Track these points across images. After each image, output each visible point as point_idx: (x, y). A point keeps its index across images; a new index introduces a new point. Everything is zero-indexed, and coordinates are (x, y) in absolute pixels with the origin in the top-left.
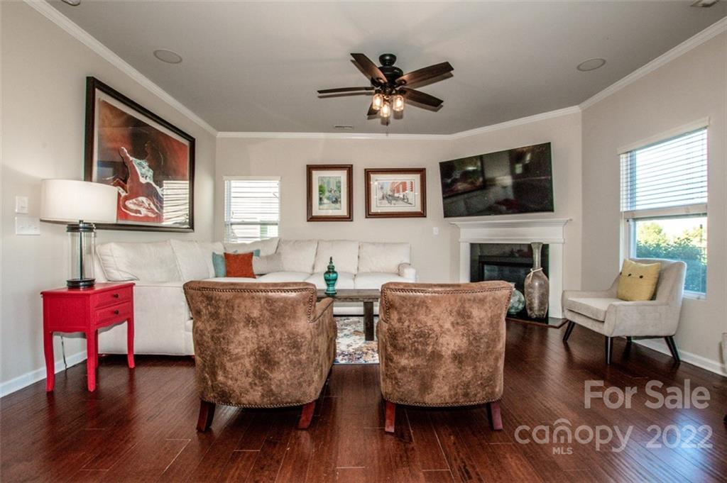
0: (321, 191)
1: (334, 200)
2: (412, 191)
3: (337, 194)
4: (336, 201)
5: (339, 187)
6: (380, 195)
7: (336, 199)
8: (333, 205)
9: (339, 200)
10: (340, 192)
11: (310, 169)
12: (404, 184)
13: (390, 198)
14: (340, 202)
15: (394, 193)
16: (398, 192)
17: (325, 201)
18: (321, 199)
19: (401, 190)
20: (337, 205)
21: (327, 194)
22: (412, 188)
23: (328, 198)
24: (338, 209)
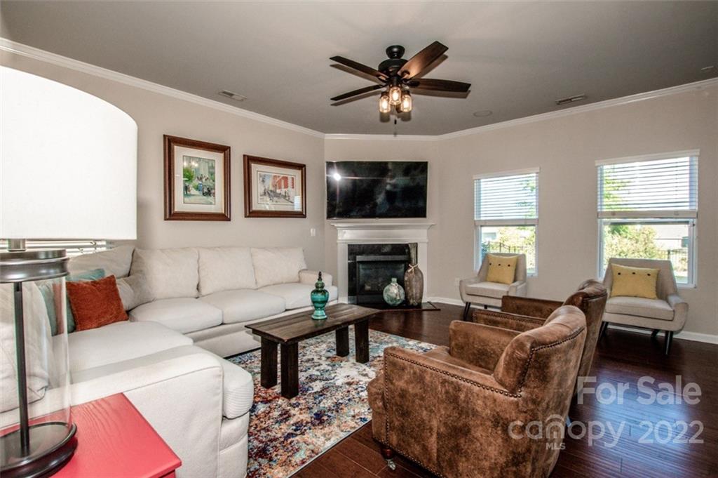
0: (188, 175)
1: (205, 190)
2: (293, 188)
3: (209, 183)
4: (209, 192)
5: (212, 174)
6: (261, 190)
7: (209, 191)
8: (205, 197)
9: (213, 191)
10: (214, 181)
11: (170, 142)
12: (286, 179)
13: (272, 194)
14: (214, 193)
15: (276, 189)
16: (280, 188)
17: (193, 191)
18: (186, 188)
19: (283, 187)
20: (210, 199)
21: (196, 182)
22: (293, 185)
23: (197, 188)
24: (211, 204)
